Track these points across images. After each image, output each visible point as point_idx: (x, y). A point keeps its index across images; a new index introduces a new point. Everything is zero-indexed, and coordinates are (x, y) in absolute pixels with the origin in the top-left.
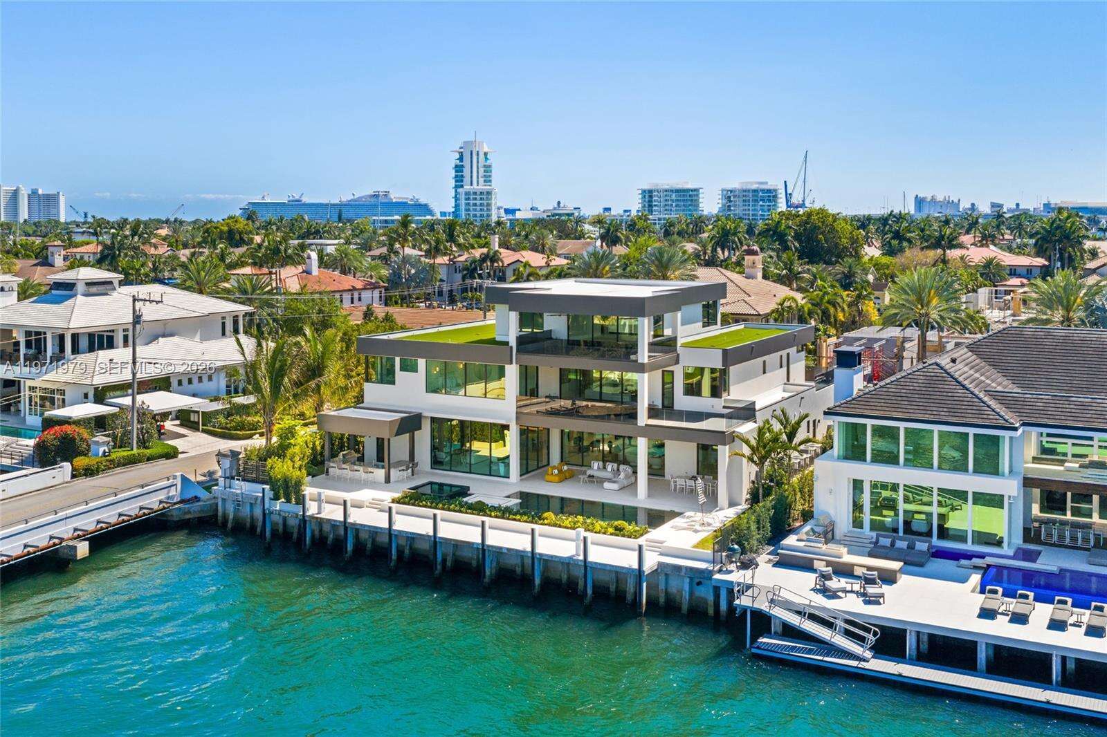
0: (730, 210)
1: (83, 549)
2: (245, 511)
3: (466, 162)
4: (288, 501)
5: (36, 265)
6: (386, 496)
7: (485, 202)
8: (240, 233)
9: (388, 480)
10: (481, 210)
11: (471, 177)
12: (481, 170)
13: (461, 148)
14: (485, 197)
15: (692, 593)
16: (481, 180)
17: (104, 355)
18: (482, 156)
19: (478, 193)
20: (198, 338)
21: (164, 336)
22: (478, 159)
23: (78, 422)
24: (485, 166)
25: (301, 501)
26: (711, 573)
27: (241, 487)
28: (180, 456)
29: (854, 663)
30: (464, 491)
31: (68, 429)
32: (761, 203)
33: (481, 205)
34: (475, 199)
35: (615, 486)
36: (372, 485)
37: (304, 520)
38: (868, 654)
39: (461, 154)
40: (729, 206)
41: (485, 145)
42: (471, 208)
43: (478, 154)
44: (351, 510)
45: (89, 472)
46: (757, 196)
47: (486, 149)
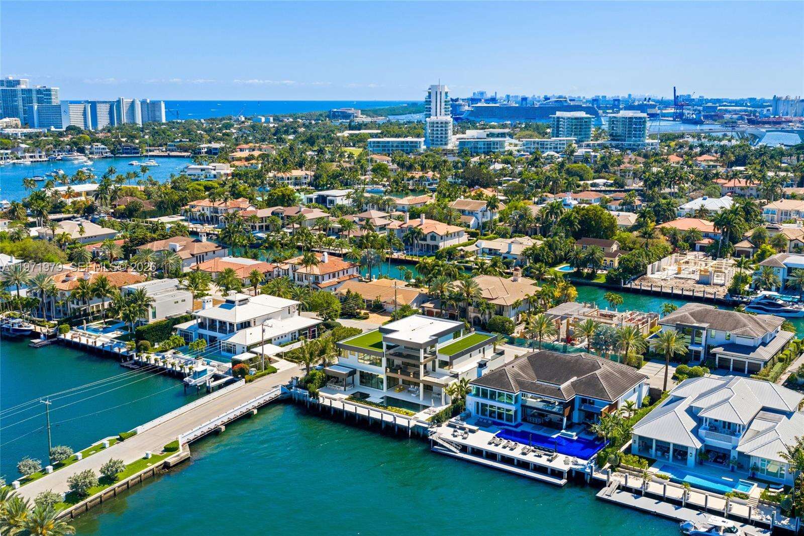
0: (613, 129)
1: (255, 411)
2: (301, 398)
3: (433, 99)
4: (314, 398)
5: (193, 242)
6: (345, 396)
7: (444, 129)
8: (289, 196)
9: (345, 390)
10: (441, 134)
11: (436, 109)
12: (443, 104)
13: (430, 89)
14: (444, 125)
15: (423, 433)
16: (443, 111)
17: (248, 330)
18: (443, 95)
19: (439, 123)
20: (280, 319)
21: (268, 319)
22: (441, 97)
23: (244, 362)
24: (445, 101)
25: (318, 399)
26: (427, 428)
27: (299, 391)
28: (278, 371)
29: (453, 454)
30: (367, 396)
31: (242, 365)
32: (634, 126)
33: (441, 130)
34: (438, 127)
35: (415, 395)
36: (340, 392)
37: (319, 405)
38: (458, 451)
39: (430, 93)
40: (613, 127)
41: (446, 87)
42: (435, 133)
43: (441, 94)
44: (333, 401)
45: (250, 381)
46: (631, 121)
47: (446, 90)
